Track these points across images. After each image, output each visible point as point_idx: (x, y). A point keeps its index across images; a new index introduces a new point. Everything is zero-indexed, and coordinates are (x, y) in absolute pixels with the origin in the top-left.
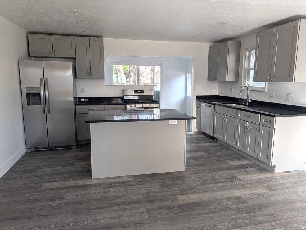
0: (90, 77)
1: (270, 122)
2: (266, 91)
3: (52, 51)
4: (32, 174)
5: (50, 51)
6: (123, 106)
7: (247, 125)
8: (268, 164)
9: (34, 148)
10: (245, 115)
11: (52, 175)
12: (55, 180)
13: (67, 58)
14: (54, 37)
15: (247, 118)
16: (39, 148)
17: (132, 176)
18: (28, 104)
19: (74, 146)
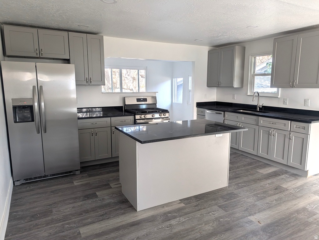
0: (88, 84)
1: (304, 128)
2: (279, 97)
3: (38, 50)
4: (50, 218)
5: (35, 49)
6: (131, 118)
7: (272, 132)
8: (302, 169)
9: (23, 180)
10: (269, 122)
11: (80, 215)
12: (89, 220)
13: (54, 59)
14: (40, 30)
15: (273, 124)
16: (31, 179)
17: (180, 200)
18: (16, 122)
19: (77, 170)
